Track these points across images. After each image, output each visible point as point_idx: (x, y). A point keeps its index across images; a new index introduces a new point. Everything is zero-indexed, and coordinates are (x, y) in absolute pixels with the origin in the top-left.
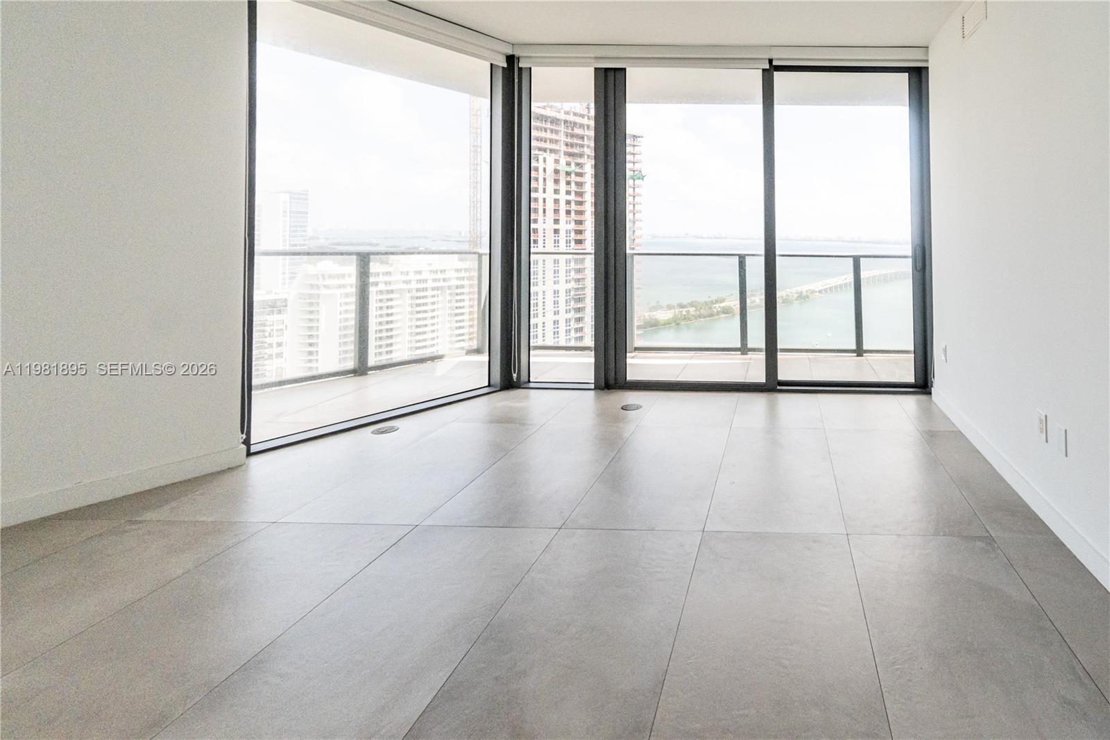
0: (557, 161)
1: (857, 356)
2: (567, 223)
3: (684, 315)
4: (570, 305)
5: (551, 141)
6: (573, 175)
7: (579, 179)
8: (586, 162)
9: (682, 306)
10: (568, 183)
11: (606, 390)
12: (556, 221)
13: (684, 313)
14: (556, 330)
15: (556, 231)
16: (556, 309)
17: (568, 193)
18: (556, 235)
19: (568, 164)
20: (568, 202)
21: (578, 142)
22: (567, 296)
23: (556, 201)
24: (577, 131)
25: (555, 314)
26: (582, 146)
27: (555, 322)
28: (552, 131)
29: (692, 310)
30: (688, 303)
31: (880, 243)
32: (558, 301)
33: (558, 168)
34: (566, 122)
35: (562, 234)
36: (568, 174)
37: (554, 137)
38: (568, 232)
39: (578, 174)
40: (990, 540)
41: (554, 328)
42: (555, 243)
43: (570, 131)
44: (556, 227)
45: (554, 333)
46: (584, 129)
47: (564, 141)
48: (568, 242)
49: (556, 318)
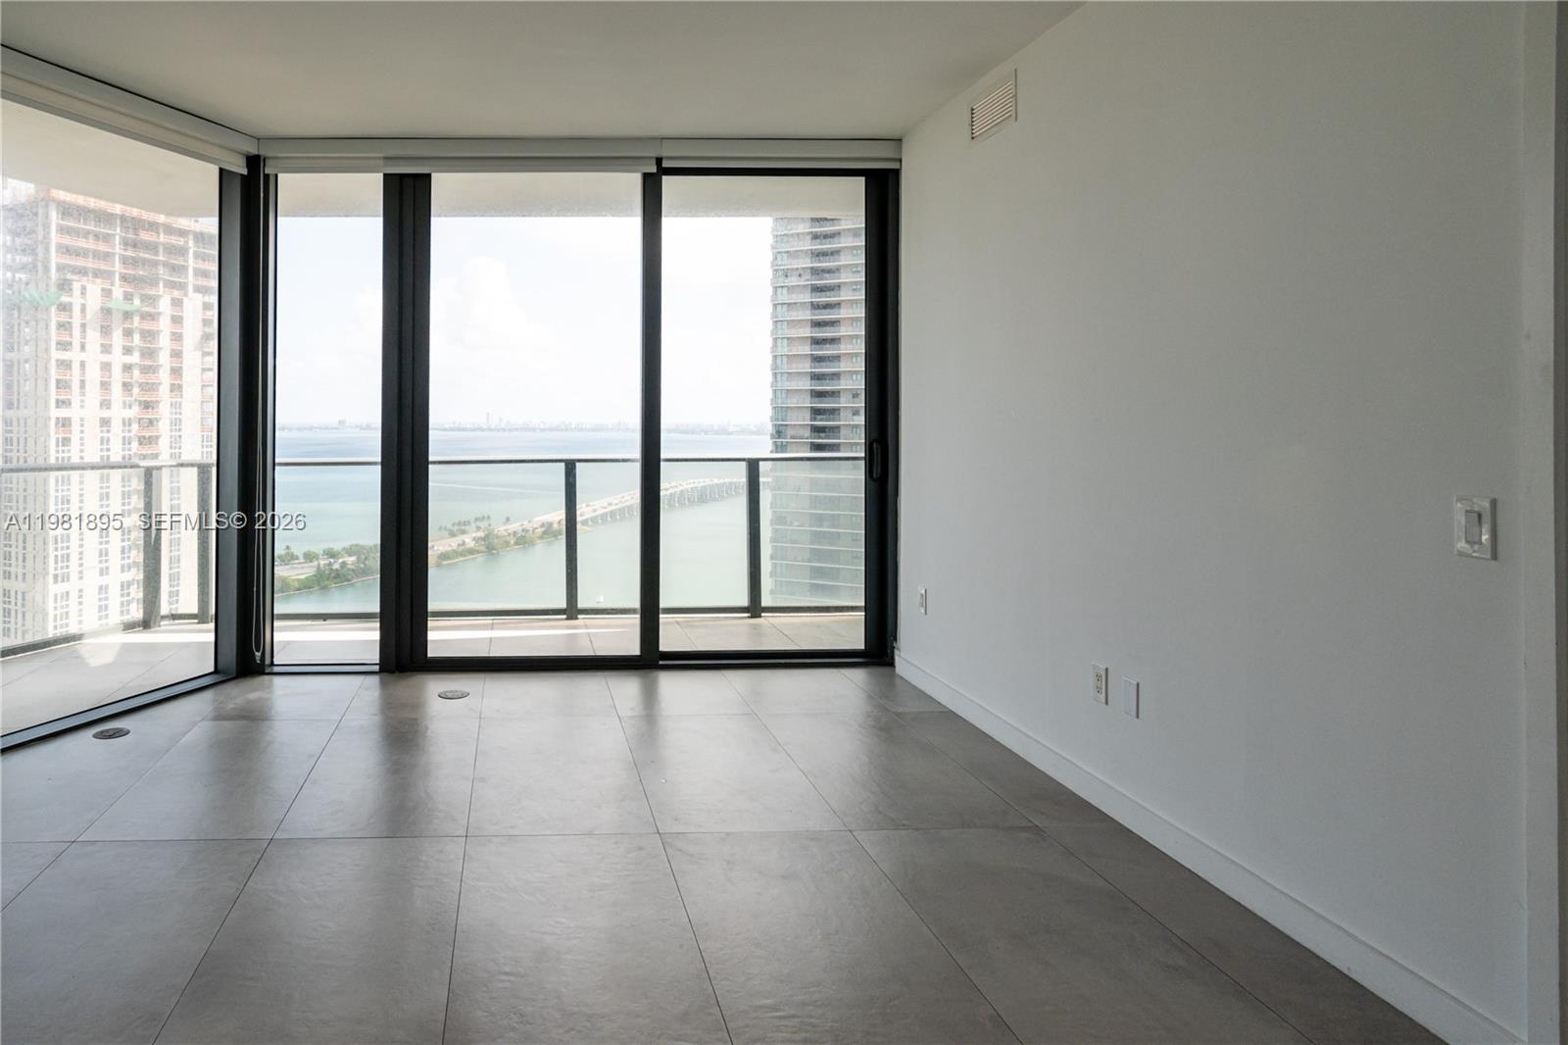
0: (107, 293)
1: (751, 617)
2: (124, 407)
3: (337, 570)
4: (129, 558)
5: (96, 255)
6: (136, 319)
7: (147, 326)
8: (161, 293)
9: (331, 554)
10: (128, 333)
11: (397, 674)
12: (106, 404)
13: (336, 566)
14: (103, 603)
15: (105, 422)
16: (104, 565)
17: (128, 351)
18: (105, 429)
19: (128, 297)
20: (127, 368)
21: (146, 256)
22: (123, 540)
23: (106, 367)
24: (145, 236)
25: (101, 574)
26: (155, 264)
27: (101, 588)
28: (97, 236)
29: (351, 560)
30: (344, 549)
31: (693, 432)
32: (107, 550)
33: (109, 305)
34: (123, 218)
35: (116, 427)
36: (127, 315)
37: (102, 247)
38: (127, 423)
39: (144, 317)
40: (1037, 830)
41: (100, 600)
42: (102, 443)
43: (131, 236)
44: (106, 414)
45: (100, 607)
46: (158, 233)
47: (120, 255)
48: (127, 441)
49: (104, 580)
